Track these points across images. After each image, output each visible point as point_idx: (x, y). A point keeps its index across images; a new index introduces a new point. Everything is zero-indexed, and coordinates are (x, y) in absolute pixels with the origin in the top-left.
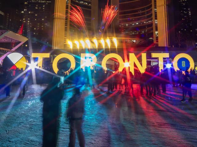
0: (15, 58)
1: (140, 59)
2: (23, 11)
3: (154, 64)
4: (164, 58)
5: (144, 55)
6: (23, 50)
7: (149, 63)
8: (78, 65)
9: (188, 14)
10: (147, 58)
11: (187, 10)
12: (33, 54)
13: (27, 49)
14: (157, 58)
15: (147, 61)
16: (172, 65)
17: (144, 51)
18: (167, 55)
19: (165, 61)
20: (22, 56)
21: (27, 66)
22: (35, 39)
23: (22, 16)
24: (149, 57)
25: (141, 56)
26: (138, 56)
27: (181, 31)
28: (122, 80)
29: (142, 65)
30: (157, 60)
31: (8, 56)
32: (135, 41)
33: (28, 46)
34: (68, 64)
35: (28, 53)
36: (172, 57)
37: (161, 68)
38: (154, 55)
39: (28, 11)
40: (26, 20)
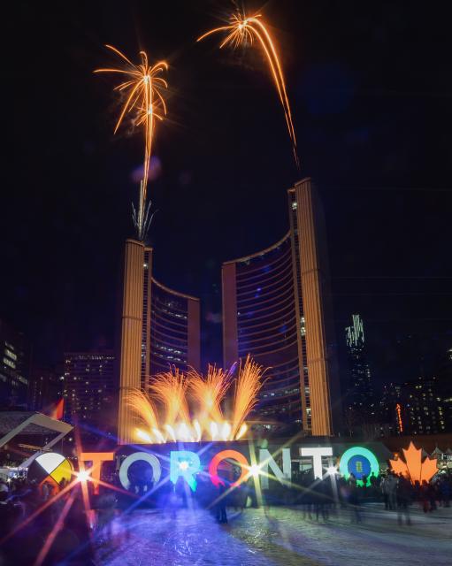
0: (51, 462)
1: (279, 460)
2: (63, 375)
3: (304, 468)
4: (323, 457)
5: (286, 452)
6: (65, 448)
7: (295, 466)
8: (165, 472)
9: (364, 376)
10: (292, 459)
11: (364, 369)
12: (82, 454)
13: (72, 445)
14: (311, 458)
15: (292, 463)
16: (338, 470)
17: (286, 446)
18: (328, 451)
19: (325, 460)
20: (63, 458)
21: (73, 477)
22: (85, 427)
23: (61, 385)
24: (295, 454)
25: (281, 455)
26: (275, 454)
27: (352, 405)
28: (246, 499)
29: (282, 470)
30: (309, 461)
31: (37, 459)
32: (268, 427)
33: (74, 441)
34: (148, 471)
35: (74, 452)
36: (337, 455)
37: (318, 474)
38: (305, 452)
39: (72, 375)
40: (70, 392)
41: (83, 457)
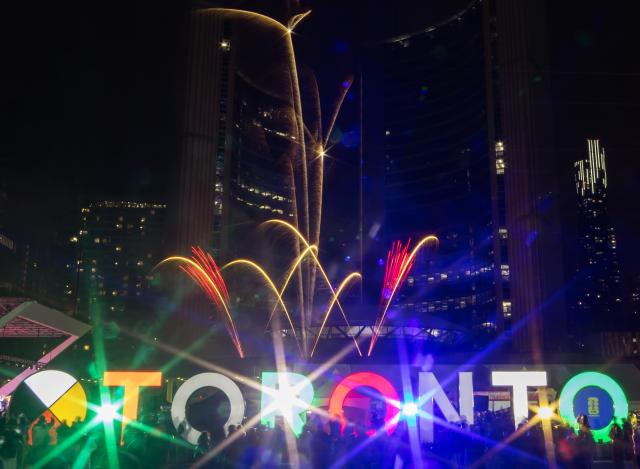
0: (51, 386)
1: (452, 393)
2: (77, 235)
3: (496, 406)
4: (531, 389)
5: (466, 379)
6: (75, 362)
7: (481, 404)
8: (251, 409)
9: (606, 246)
10: (475, 389)
11: (605, 234)
12: (106, 374)
13: (90, 357)
14: (509, 389)
15: (476, 398)
16: (556, 412)
17: (468, 366)
18: (539, 378)
19: (533, 394)
20: (73, 380)
21: (90, 415)
22: (114, 326)
23: (72, 252)
24: (482, 382)
25: (456, 382)
26: (447, 382)
27: (585, 300)
28: (394, 458)
29: (457, 409)
30: (506, 394)
31: (26, 381)
32: (435, 333)
33: (92, 349)
34: (220, 409)
35: (92, 369)
36: (556, 386)
37: (520, 413)
38: (499, 378)
39: (93, 235)
40: (87, 265)
41: (107, 378)
